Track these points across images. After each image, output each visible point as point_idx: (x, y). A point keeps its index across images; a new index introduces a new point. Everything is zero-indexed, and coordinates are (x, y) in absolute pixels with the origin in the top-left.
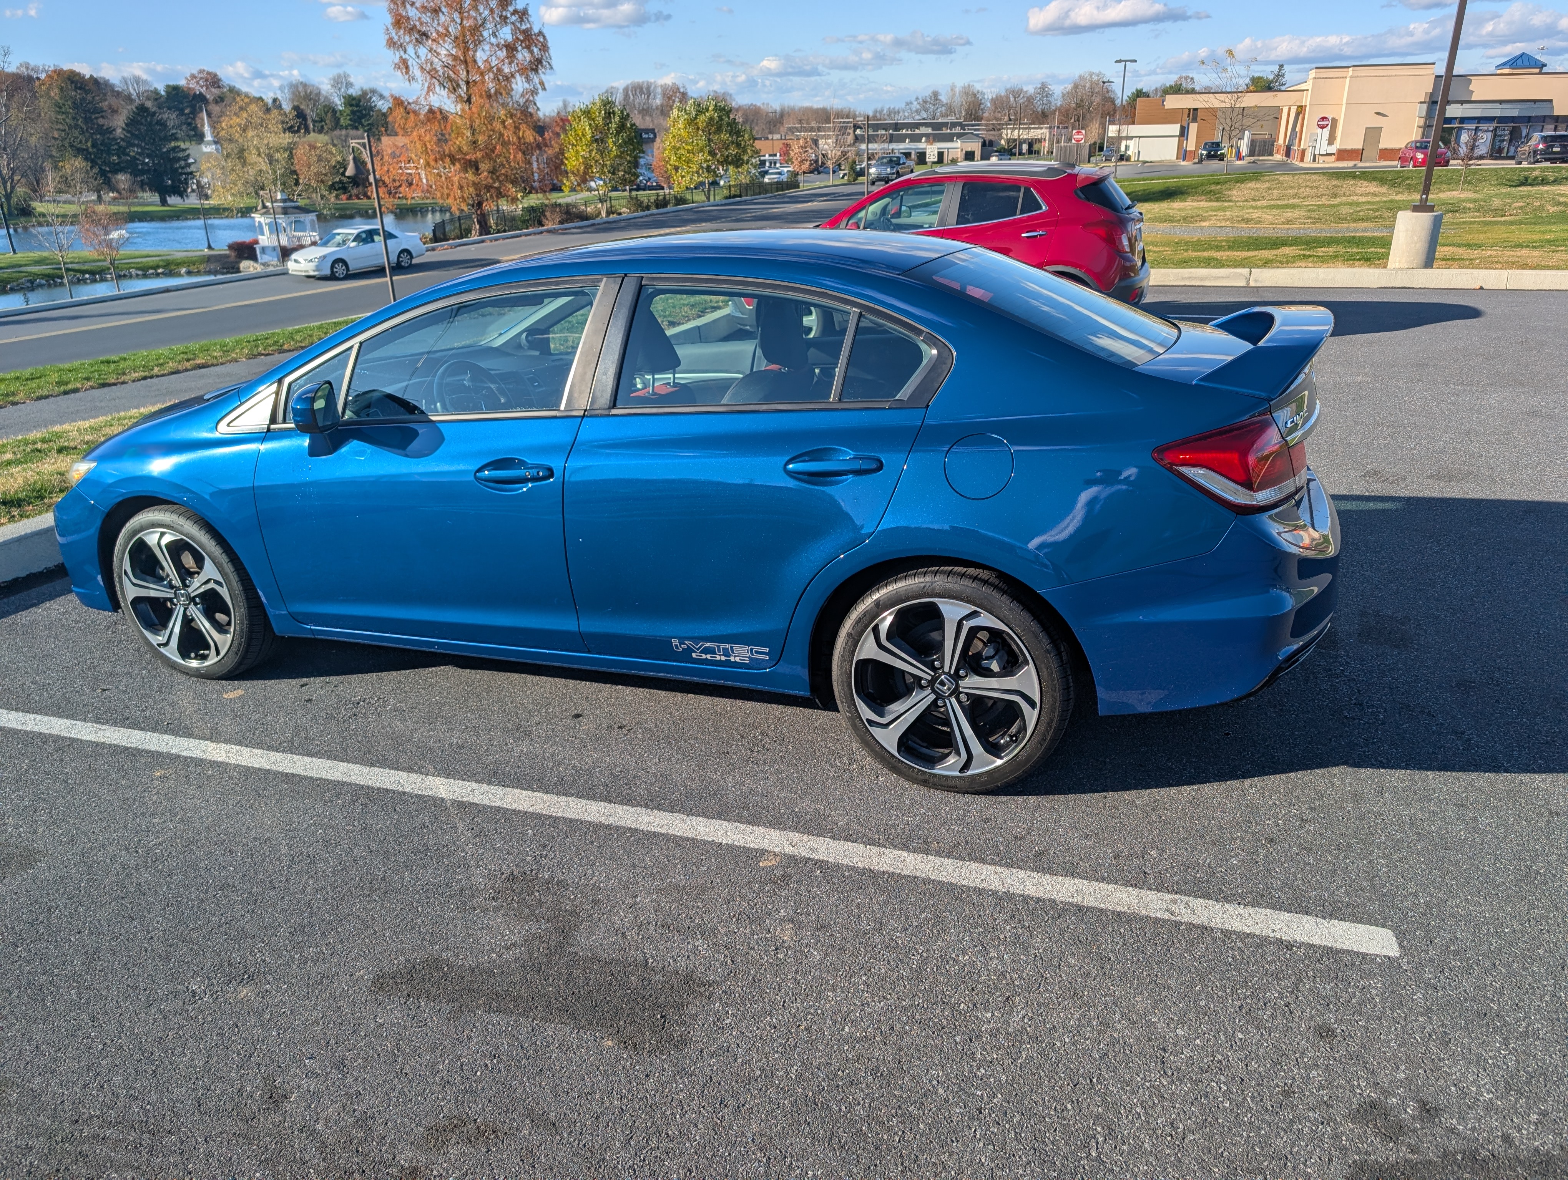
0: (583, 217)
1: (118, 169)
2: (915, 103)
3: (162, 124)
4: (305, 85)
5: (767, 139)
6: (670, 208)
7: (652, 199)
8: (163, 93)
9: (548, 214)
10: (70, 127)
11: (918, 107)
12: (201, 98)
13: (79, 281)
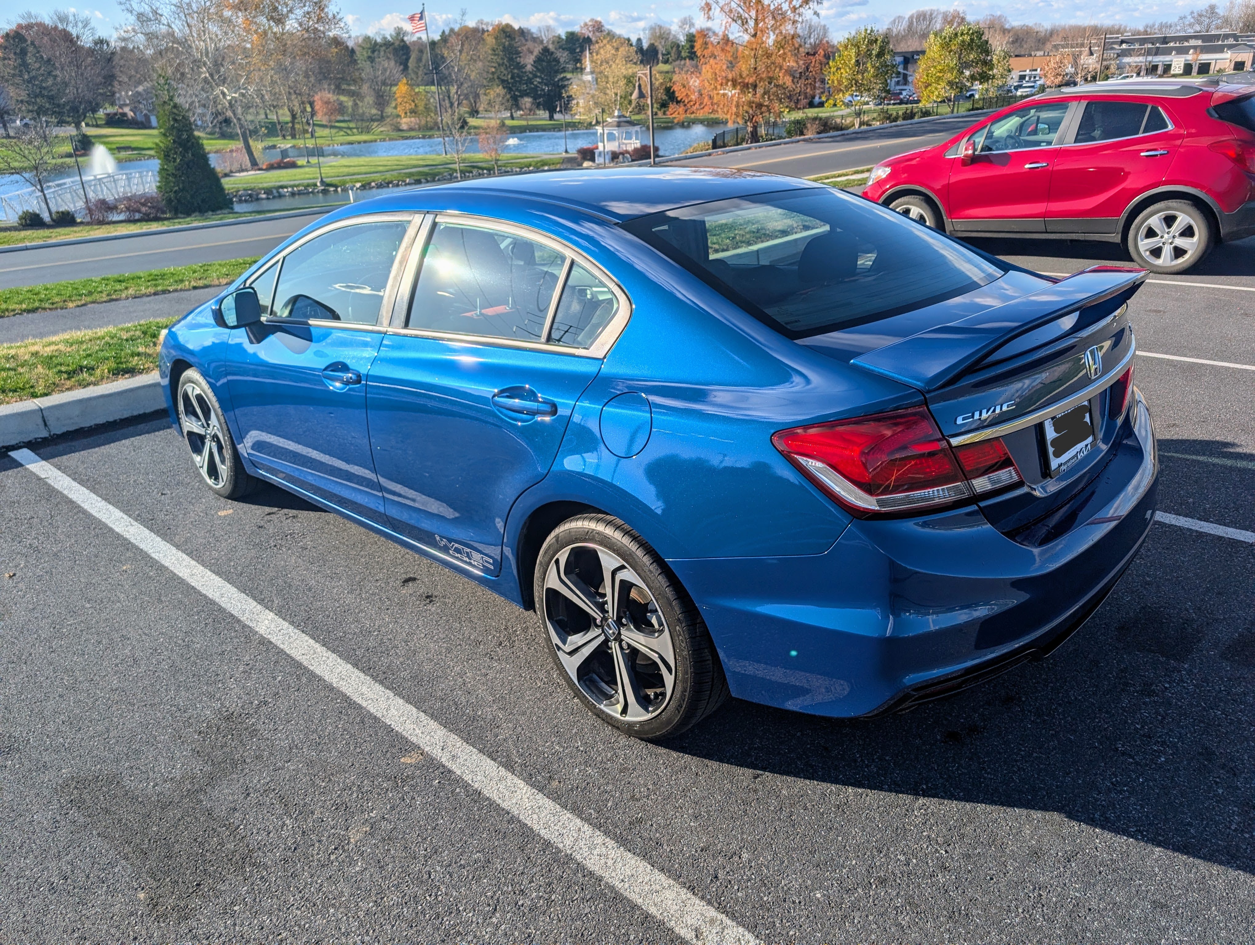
0: (839, 128)
1: (524, 94)
2: (1189, 17)
3: (557, 61)
4: (660, 27)
5: (1031, 55)
6: (916, 119)
7: (900, 113)
8: (564, 37)
9: (809, 125)
10: (499, 65)
11: (1192, 20)
12: (588, 40)
13: (480, 174)
